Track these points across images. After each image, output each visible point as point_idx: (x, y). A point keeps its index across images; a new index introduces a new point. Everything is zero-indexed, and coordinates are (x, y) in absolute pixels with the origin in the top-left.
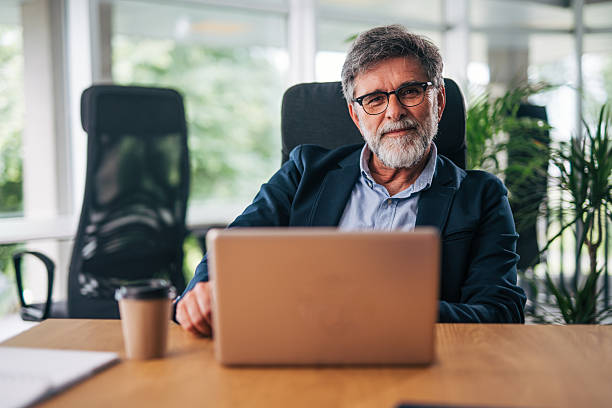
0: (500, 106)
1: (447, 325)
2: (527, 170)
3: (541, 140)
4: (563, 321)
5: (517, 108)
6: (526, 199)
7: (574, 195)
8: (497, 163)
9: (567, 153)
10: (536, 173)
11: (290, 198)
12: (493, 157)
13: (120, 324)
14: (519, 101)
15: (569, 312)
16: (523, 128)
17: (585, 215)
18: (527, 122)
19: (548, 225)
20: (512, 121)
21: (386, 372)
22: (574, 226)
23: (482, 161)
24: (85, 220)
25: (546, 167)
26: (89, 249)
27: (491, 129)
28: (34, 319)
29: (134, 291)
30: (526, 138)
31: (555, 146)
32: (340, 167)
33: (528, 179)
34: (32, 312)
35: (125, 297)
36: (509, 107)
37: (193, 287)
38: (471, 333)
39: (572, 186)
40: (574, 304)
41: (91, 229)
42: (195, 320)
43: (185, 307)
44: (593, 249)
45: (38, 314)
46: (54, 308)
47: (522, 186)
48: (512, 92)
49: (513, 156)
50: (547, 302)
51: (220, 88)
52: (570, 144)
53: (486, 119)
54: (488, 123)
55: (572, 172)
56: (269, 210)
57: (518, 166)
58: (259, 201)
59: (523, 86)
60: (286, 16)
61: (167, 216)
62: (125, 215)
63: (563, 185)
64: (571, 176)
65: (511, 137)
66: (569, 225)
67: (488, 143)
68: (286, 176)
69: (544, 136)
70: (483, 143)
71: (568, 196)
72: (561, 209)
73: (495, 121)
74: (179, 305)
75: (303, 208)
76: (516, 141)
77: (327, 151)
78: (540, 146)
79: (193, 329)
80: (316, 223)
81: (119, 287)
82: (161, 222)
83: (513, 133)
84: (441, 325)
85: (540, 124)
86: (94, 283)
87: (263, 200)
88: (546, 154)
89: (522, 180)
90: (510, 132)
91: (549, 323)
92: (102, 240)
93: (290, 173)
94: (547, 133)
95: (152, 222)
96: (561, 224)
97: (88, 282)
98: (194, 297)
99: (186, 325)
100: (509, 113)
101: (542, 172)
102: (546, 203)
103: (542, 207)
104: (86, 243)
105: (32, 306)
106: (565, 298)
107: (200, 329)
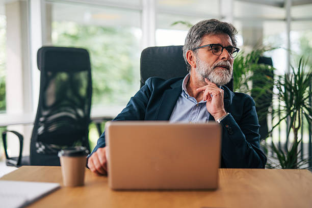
0: (249, 58)
1: (224, 169)
2: (263, 90)
3: (269, 76)
4: (281, 167)
5: (258, 59)
6: (262, 105)
7: (286, 103)
8: (247, 87)
9: (283, 82)
10: (267, 92)
11: (146, 104)
12: (246, 84)
13: (61, 169)
14: (259, 56)
15: (284, 162)
16: (261, 69)
17: (292, 114)
18: (263, 66)
19: (273, 119)
20: (255, 66)
21: (194, 193)
22: (286, 119)
23: (240, 86)
24: (39, 115)
25: (272, 89)
26: (41, 130)
27: (245, 69)
28: (13, 165)
29: (68, 152)
30: (262, 74)
31: (276, 78)
32: (171, 88)
33: (263, 95)
34: (11, 161)
35: (63, 155)
36: (254, 58)
37: (96, 150)
38: (236, 173)
39: (285, 99)
40: (286, 158)
41: (42, 119)
42: (97, 167)
43: (92, 161)
44: (296, 131)
45: (15, 163)
46: (23, 159)
47: (260, 98)
48: (255, 51)
49: (255, 84)
50: (272, 156)
51: (106, 47)
52: (284, 77)
53: (242, 64)
54: (243, 67)
55: (285, 92)
56: (134, 110)
57: (258, 88)
58: (130, 106)
59: (261, 48)
60: (141, 11)
61: (81, 113)
62: (59, 112)
63: (281, 98)
64: (285, 94)
65: (254, 74)
66: (284, 118)
67: (243, 76)
68: (143, 93)
69: (271, 74)
70: (241, 77)
71: (283, 104)
72: (279, 110)
73: (247, 66)
74: (89, 159)
75: (152, 110)
76: (257, 76)
77: (164, 80)
78: (269, 78)
79: (96, 171)
80: (158, 119)
81: (60, 150)
82: (78, 115)
83: (256, 72)
84: (221, 169)
85: (270, 67)
86: (43, 147)
87: (132, 105)
88: (272, 82)
89: (260, 96)
90: (254, 71)
91: (274, 168)
92: (47, 125)
93: (145, 92)
94: (272, 72)
95: (73, 116)
96: (280, 118)
97: (40, 146)
98: (97, 155)
99: (93, 170)
100: (254, 62)
101: (270, 91)
102: (272, 107)
103: (270, 109)
104: (40, 127)
105: (12, 159)
106: (282, 155)
107: (100, 171)
